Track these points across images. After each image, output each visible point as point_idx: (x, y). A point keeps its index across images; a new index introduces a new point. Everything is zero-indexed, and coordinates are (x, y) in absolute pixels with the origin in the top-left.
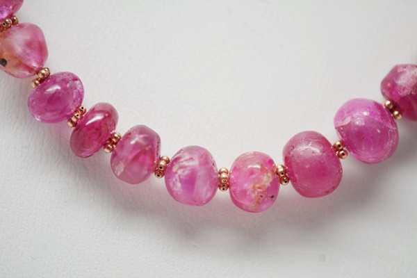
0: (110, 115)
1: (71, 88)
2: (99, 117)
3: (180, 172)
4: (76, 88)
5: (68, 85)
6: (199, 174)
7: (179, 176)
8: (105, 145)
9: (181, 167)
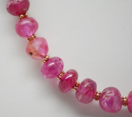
0: (75, 75)
1: (59, 63)
2: (71, 76)
3: (106, 98)
4: (61, 64)
5: (58, 63)
6: (115, 99)
7: (106, 100)
8: (73, 87)
9: (106, 97)
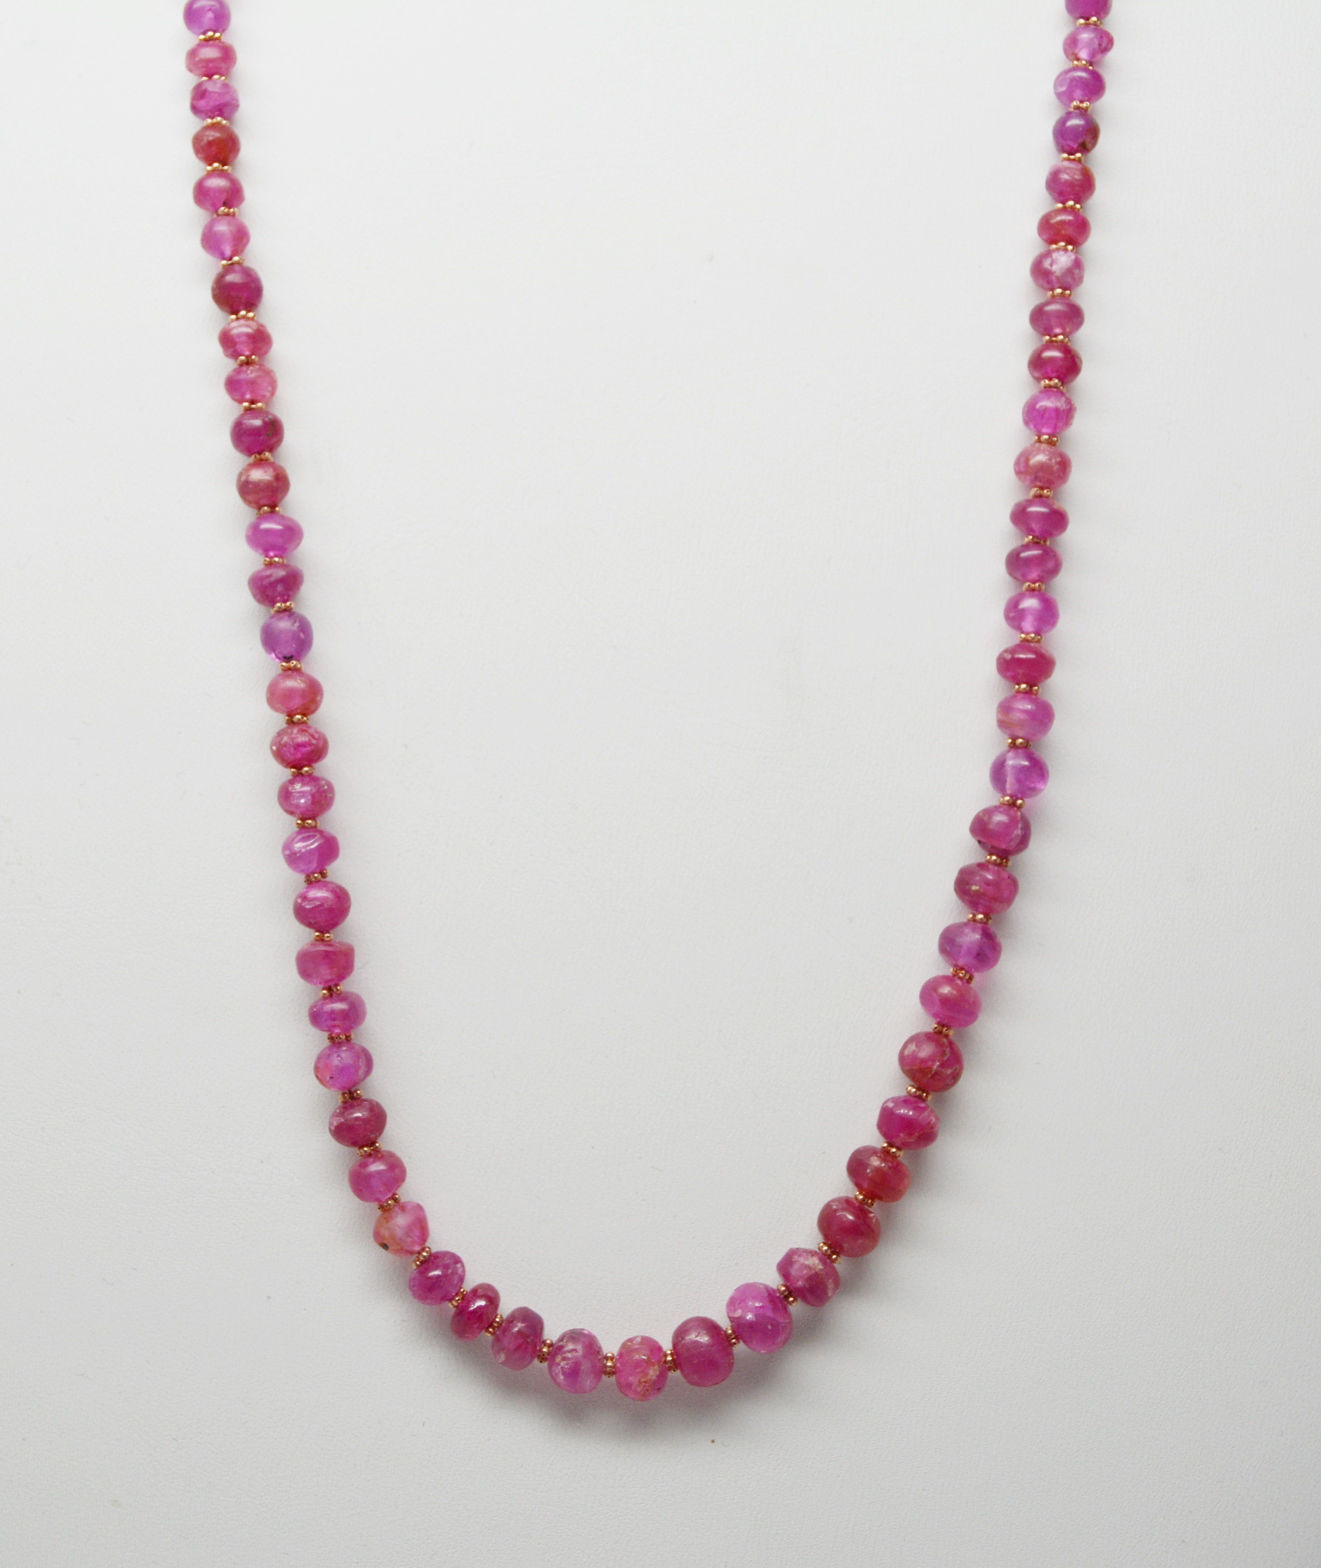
0: (493, 1299)
1: (452, 1274)
2: (482, 1303)
3: (562, 1364)
4: (457, 1273)
5: (450, 1271)
6: (582, 1367)
7: (562, 1368)
8: (487, 1330)
9: (564, 1359)
